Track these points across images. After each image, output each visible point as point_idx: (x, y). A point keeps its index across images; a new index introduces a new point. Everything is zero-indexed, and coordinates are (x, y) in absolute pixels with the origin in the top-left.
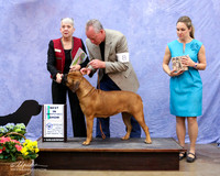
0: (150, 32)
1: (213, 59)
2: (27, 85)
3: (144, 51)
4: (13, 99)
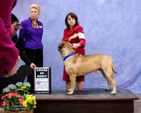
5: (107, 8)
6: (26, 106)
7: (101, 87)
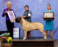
5: (43, 4)
7: (40, 36)
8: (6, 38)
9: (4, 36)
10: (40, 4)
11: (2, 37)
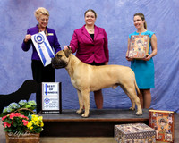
0: (121, 21)
1: (173, 43)
2: (20, 66)
3: (116, 36)
4: (9, 78)
5: (127, 12)
6: (31, 128)
8: (22, 116)
9: (15, 110)
10: (118, 13)
11: (7, 113)
